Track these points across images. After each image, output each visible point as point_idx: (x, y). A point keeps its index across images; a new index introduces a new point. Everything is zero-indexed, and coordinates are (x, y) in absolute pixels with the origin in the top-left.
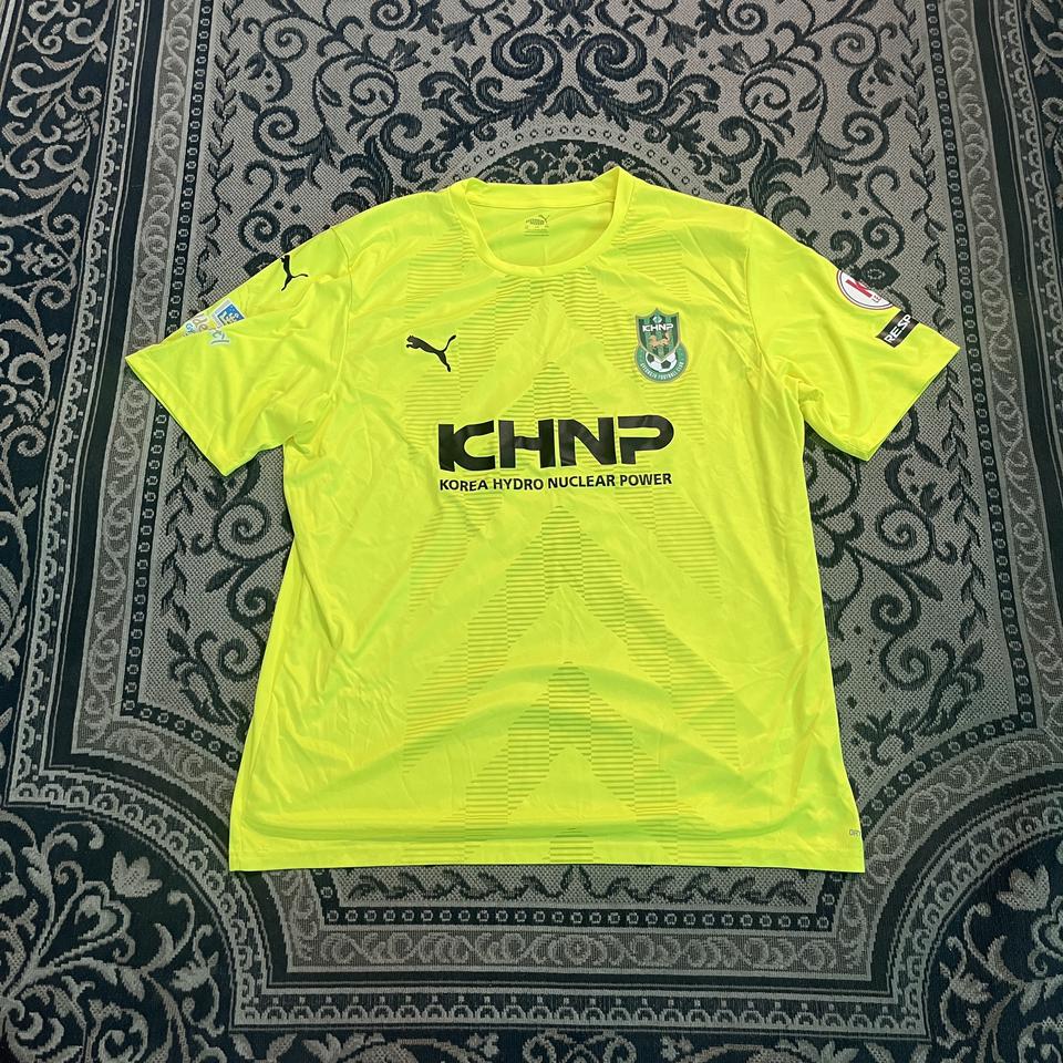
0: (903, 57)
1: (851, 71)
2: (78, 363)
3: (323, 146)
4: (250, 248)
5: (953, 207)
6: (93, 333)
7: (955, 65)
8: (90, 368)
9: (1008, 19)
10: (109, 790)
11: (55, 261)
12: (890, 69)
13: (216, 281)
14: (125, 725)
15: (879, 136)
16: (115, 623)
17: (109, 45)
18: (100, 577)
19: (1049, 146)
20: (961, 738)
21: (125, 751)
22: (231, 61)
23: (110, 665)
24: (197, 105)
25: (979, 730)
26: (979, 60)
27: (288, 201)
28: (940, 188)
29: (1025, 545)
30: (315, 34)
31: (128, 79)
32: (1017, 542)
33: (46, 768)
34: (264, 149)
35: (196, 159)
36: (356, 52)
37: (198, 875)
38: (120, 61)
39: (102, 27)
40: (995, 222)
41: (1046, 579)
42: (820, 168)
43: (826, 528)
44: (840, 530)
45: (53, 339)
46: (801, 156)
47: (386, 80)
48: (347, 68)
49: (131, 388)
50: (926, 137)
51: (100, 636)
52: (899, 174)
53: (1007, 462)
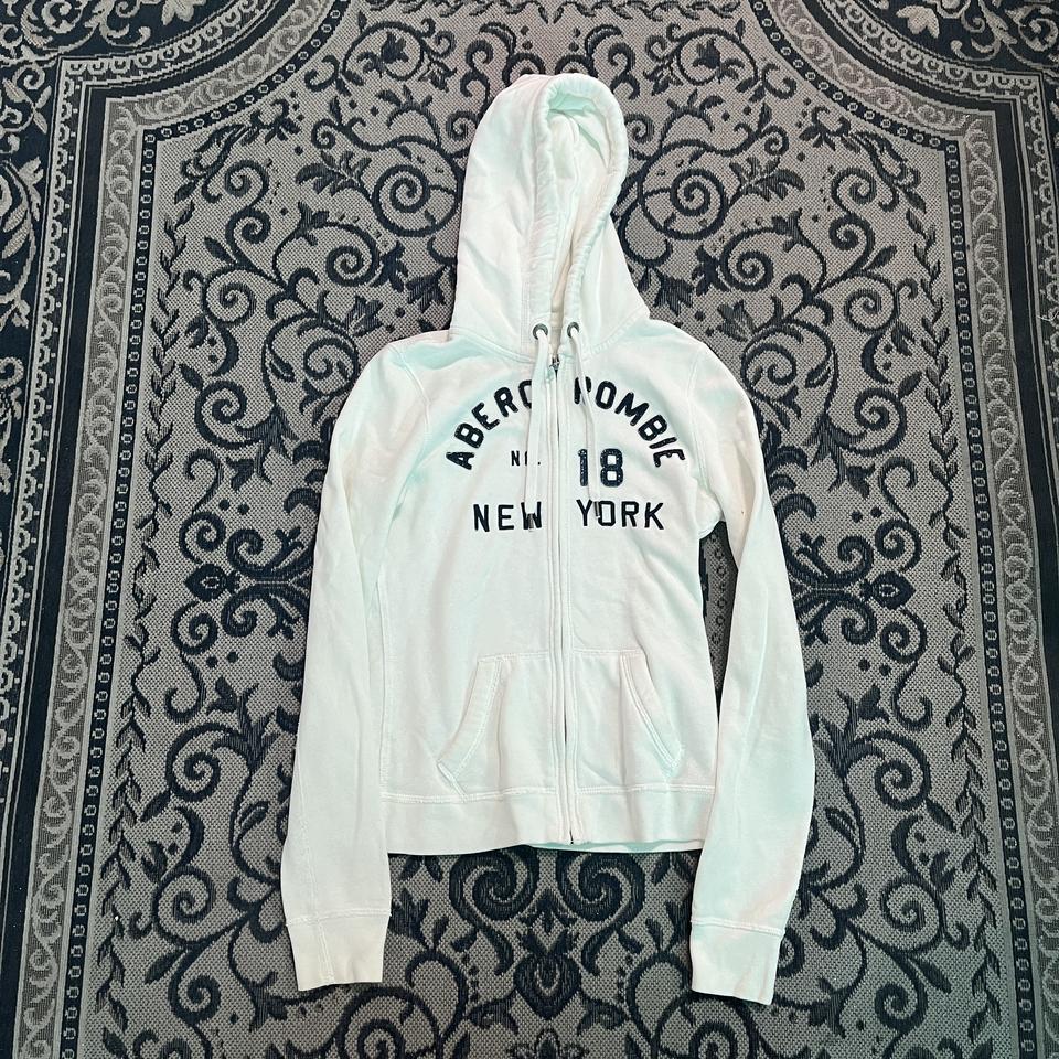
0: (924, 321)
1: (866, 338)
3: (273, 430)
4: (192, 558)
5: (978, 507)
6: (16, 666)
7: (984, 329)
8: (14, 710)
12: (910, 337)
13: (154, 600)
15: (895, 418)
16: (44, 1023)
17: (31, 304)
18: (28, 967)
22: (170, 324)
24: (132, 381)
26: (1010, 322)
27: (236, 502)
28: (962, 485)
29: (1048, 925)
30: (263, 290)
31: (54, 349)
32: (1039, 922)
34: (207, 434)
35: (131, 447)
36: (310, 313)
38: (44, 326)
39: (23, 283)
40: (1024, 525)
42: (828, 460)
43: (827, 902)
44: (842, 905)
46: (808, 443)
47: (344, 347)
48: (299, 333)
49: (61, 733)
50: (947, 421)
51: (30, 1037)
52: (917, 467)
53: (1029, 825)
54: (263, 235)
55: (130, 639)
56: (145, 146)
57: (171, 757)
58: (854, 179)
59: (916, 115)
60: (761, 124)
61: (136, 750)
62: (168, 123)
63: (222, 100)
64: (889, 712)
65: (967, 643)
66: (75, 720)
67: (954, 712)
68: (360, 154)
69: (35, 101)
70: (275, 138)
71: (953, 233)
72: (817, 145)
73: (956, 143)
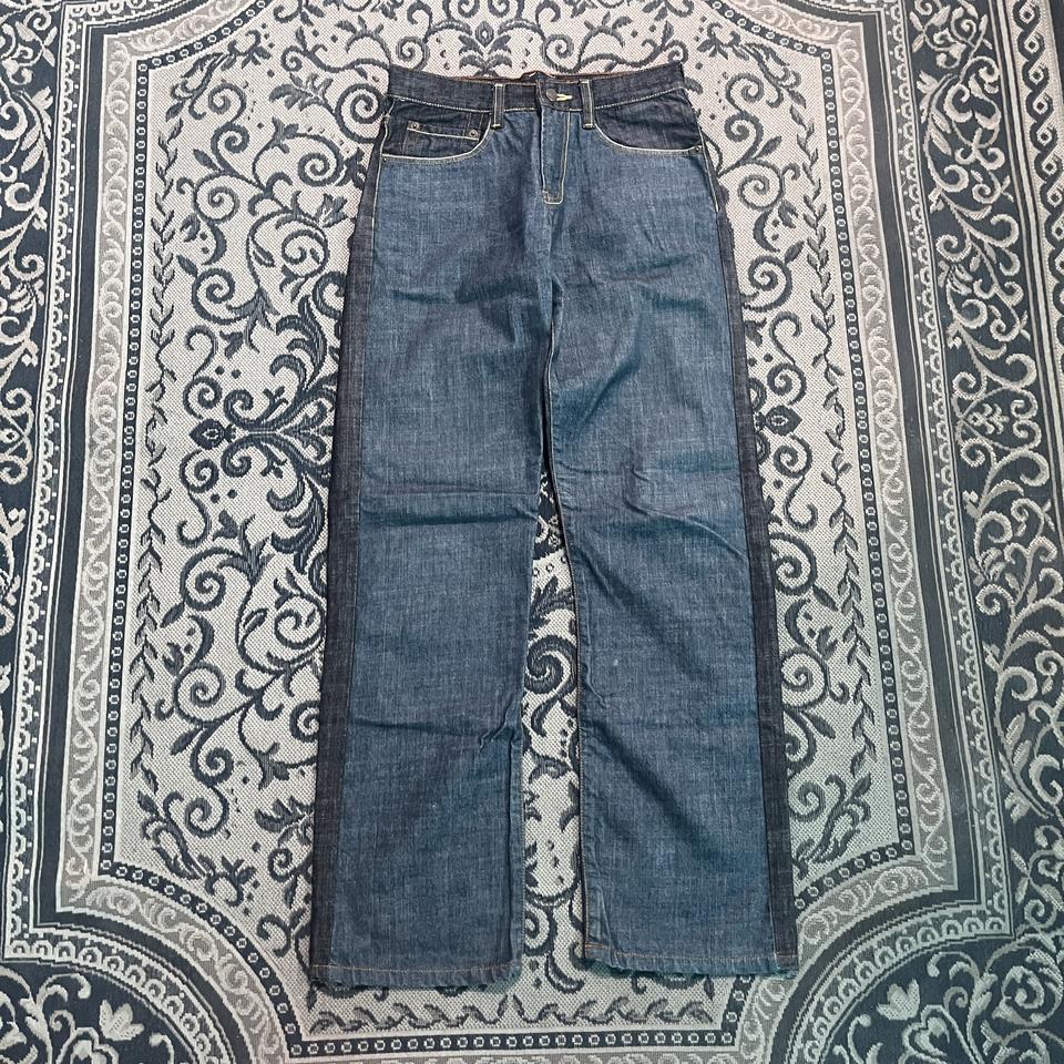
0: (806, 200)
1: (757, 214)
2: (39, 537)
3: (258, 307)
4: (195, 415)
5: (852, 352)
6: (51, 506)
7: (856, 204)
8: (50, 541)
9: (906, 154)
10: (93, 944)
11: (10, 436)
12: (793, 211)
13: (164, 449)
14: (103, 884)
15: (782, 280)
16: (89, 788)
17: (48, 211)
18: (74, 750)
19: (941, 284)
20: (850, 865)
21: (105, 908)
22: (167, 223)
23: (87, 828)
24: (137, 272)
25: (866, 857)
26: (877, 198)
27: (229, 367)
28: (839, 333)
29: (911, 682)
30: (246, 192)
31: (69, 247)
32: (904, 680)
33: (35, 926)
34: (203, 313)
35: (139, 326)
36: (285, 210)
37: (175, 1018)
38: (61, 228)
39: (40, 191)
40: (890, 365)
41: (930, 713)
45: (13, 514)
47: (318, 239)
48: (277, 227)
49: (91, 560)
50: (826, 282)
51: (76, 802)
52: (801, 320)
53: (896, 603)
54: (243, 146)
55: (146, 482)
56: (139, 74)
57: (185, 575)
58: (745, 82)
59: (797, 28)
60: (664, 40)
61: (155, 572)
62: (158, 54)
63: (202, 32)
64: (782, 517)
65: (846, 460)
66: (102, 548)
67: (835, 515)
68: (324, 75)
69: (43, 40)
70: (251, 63)
71: (829, 125)
72: (713, 55)
73: (829, 51)
